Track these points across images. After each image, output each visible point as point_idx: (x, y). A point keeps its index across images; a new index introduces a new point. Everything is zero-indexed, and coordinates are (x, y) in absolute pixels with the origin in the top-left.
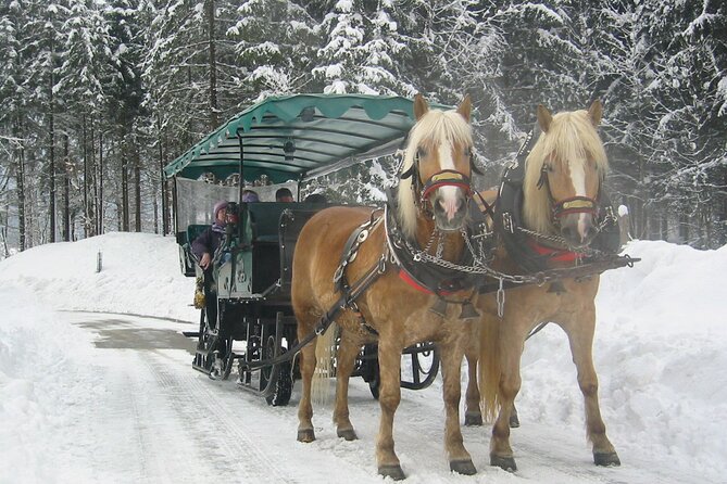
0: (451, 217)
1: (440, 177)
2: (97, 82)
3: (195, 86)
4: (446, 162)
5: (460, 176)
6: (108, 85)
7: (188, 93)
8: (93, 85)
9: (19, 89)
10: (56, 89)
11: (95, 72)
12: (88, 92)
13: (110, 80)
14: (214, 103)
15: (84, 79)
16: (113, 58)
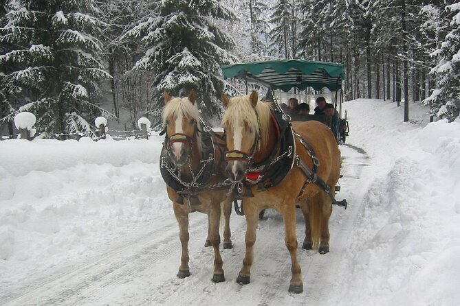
0: (178, 158)
1: (175, 137)
2: (351, 19)
3: (394, 19)
4: (179, 129)
5: (185, 137)
6: (358, 20)
7: (391, 23)
8: (349, 21)
9: (316, 25)
10: (332, 24)
11: (351, 14)
12: (347, 25)
13: (358, 18)
14: (404, 28)
15: (344, 18)
16: (360, 6)
